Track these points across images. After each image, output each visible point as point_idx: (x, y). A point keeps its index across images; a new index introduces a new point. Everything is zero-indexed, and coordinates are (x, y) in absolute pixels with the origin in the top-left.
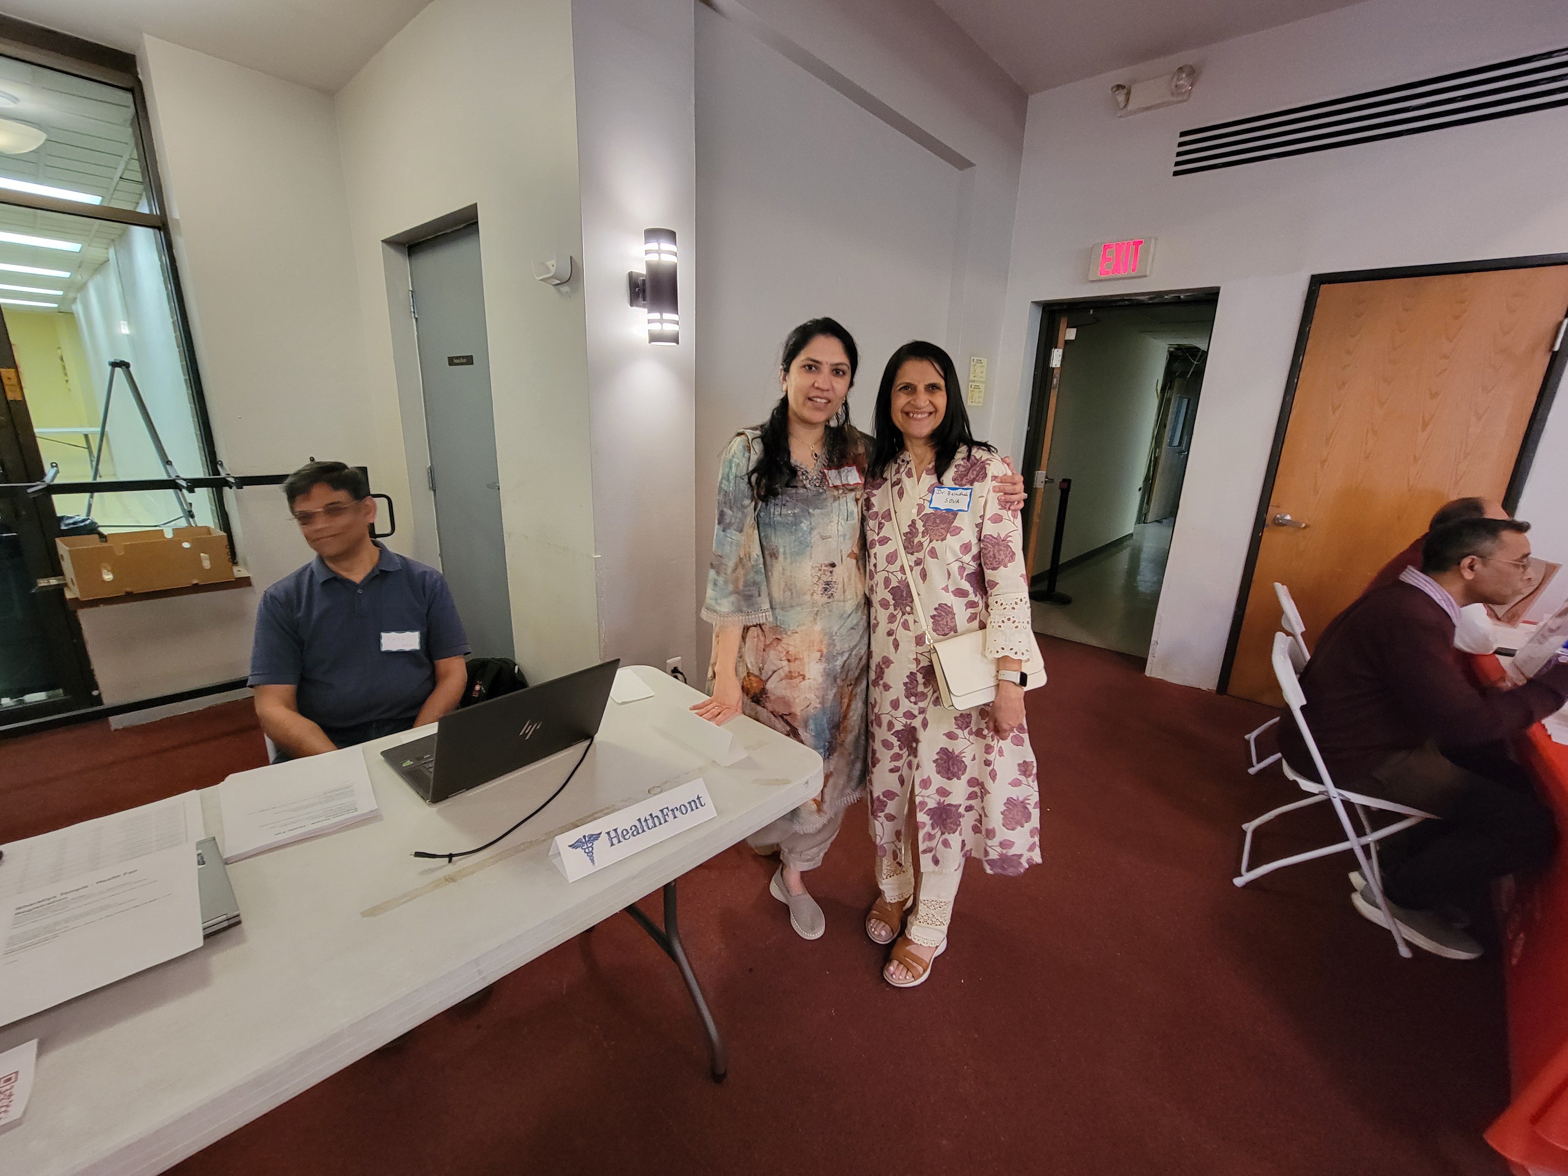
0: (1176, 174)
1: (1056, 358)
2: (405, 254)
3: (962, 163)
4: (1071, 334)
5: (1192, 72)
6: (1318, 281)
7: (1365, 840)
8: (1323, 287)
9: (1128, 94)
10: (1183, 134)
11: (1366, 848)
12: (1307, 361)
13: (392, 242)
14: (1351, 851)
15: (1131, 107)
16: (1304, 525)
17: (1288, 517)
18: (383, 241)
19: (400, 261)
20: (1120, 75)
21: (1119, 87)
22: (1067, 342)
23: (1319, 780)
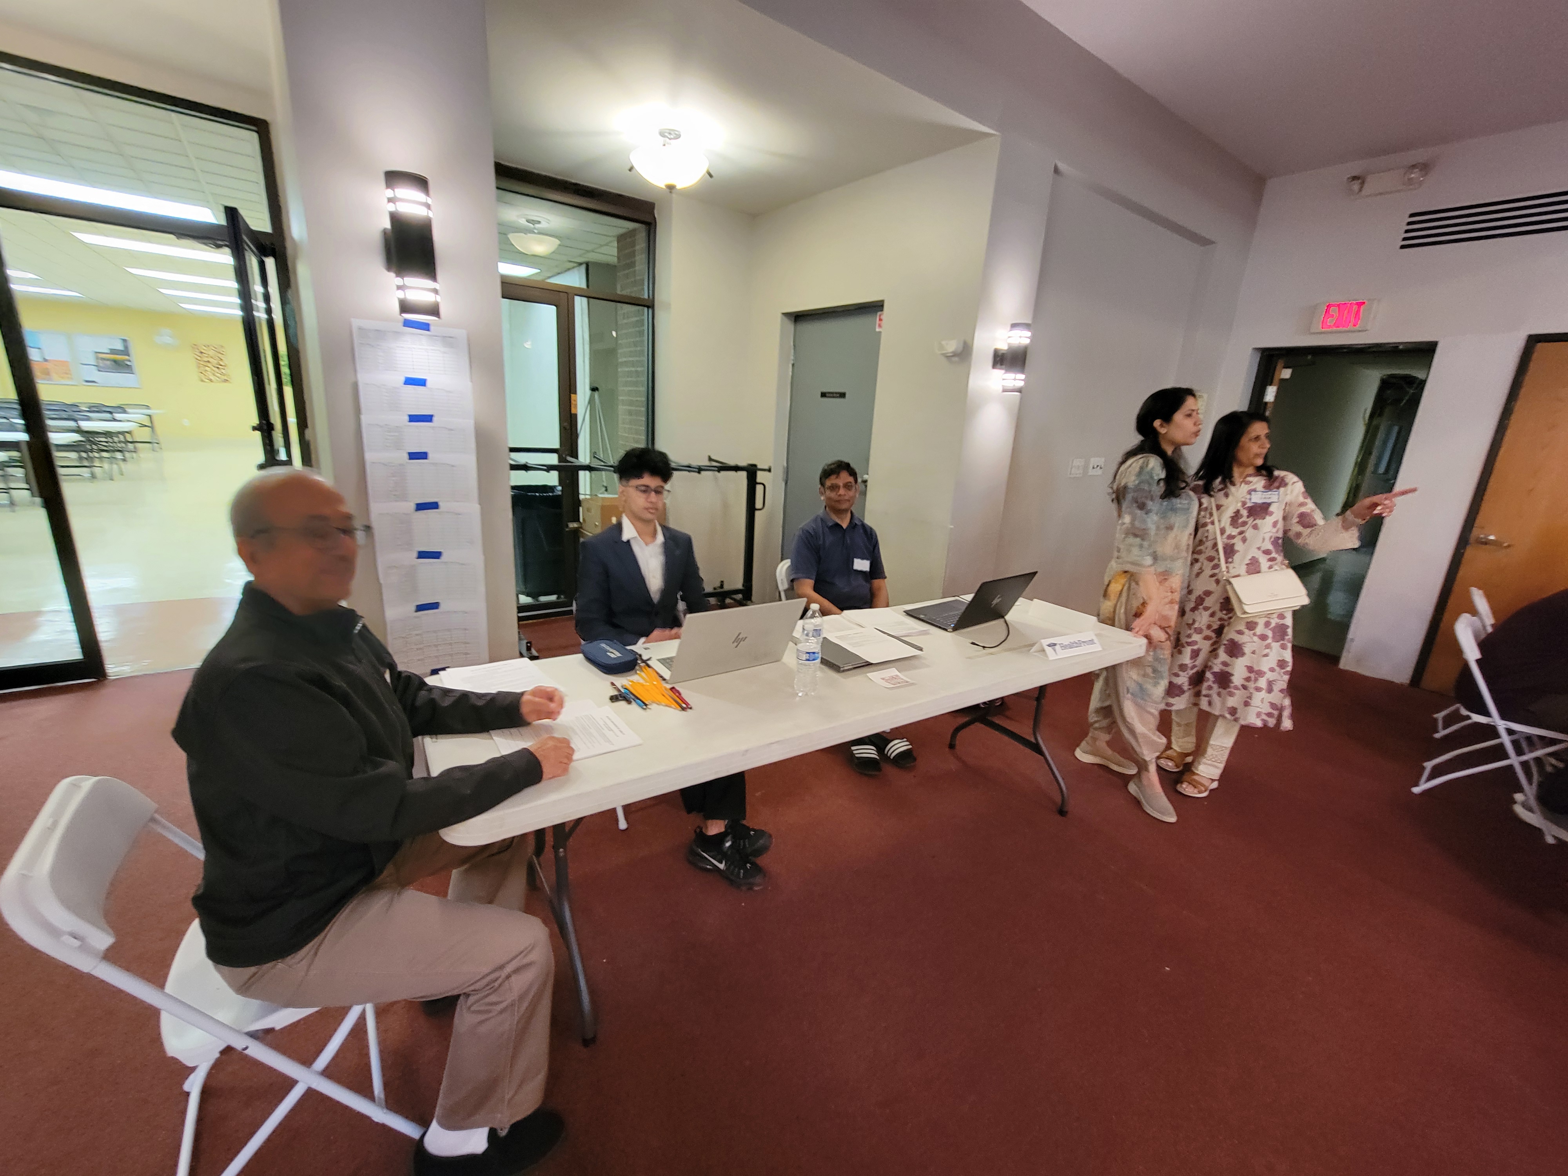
0: (1403, 247)
1: (1270, 394)
2: (791, 320)
3: (1205, 242)
4: (1286, 374)
5: (1425, 167)
6: (1534, 340)
7: (1524, 758)
8: (1539, 345)
9: (1363, 183)
10: (1412, 215)
11: (1525, 765)
12: (1519, 406)
13: (787, 315)
14: (1510, 767)
15: (1364, 192)
16: (1505, 545)
17: (1492, 537)
18: (783, 314)
19: (790, 326)
20: (1355, 167)
21: (1355, 178)
22: (1283, 381)
23: (1487, 713)
